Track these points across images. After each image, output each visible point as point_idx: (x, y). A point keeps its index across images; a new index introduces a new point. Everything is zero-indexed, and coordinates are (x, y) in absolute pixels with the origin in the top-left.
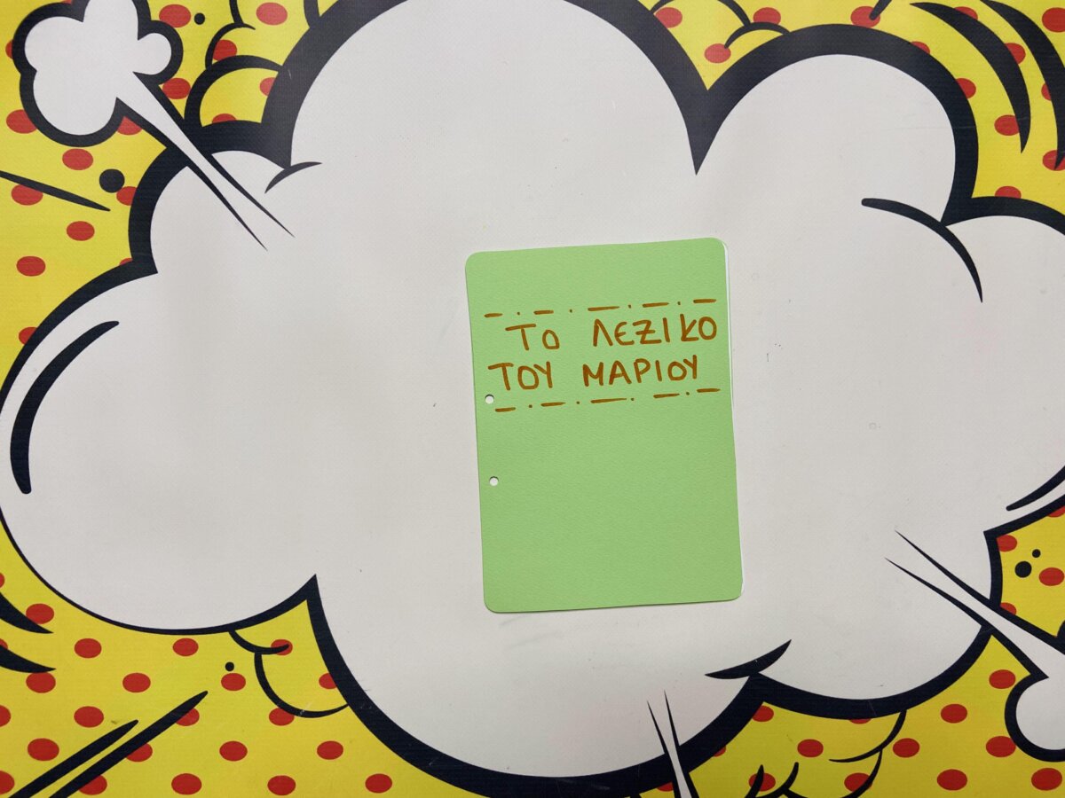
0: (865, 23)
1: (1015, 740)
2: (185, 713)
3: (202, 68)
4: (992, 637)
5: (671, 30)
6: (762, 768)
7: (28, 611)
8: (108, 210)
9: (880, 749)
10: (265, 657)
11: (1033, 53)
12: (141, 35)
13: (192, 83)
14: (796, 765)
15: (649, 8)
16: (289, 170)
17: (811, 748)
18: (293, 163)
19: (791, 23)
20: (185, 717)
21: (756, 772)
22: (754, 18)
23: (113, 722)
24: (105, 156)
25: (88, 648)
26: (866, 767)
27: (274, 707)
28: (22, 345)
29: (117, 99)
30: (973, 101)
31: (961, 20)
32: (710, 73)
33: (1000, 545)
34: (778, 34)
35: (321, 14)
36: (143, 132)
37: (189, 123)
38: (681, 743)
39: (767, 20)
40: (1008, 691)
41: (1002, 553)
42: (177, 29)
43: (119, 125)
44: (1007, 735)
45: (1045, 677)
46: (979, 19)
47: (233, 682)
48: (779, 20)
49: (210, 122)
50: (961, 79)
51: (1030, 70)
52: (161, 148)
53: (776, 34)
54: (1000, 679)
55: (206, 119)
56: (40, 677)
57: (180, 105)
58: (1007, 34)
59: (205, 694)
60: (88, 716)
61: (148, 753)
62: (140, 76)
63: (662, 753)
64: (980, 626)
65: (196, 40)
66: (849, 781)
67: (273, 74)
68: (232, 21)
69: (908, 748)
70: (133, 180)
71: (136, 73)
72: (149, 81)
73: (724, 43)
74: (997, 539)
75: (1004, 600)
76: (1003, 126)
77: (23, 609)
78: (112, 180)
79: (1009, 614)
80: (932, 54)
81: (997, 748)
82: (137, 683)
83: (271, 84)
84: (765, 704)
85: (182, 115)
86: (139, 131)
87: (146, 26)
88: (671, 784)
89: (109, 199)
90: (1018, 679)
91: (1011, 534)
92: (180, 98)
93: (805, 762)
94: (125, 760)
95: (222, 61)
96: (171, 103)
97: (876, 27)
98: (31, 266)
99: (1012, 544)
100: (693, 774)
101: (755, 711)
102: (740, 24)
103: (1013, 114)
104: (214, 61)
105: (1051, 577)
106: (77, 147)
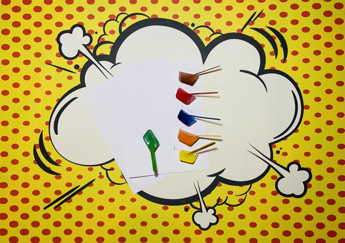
0: (240, 32)
1: (277, 192)
2: (90, 184)
3: (97, 43)
4: (271, 168)
5: (197, 34)
6: (219, 197)
7: (56, 161)
8: (75, 73)
9: (246, 193)
10: (108, 171)
11: (278, 38)
12: (83, 36)
13: (94, 47)
14: (227, 197)
15: (193, 30)
16: (115, 64)
17: (230, 193)
18: (116, 63)
19: (224, 32)
20: (90, 185)
21: (218, 198)
22: (216, 31)
23: (74, 186)
24: (75, 62)
25: (69, 169)
26: (243, 197)
27: (111, 182)
28: (57, 102)
29: (79, 50)
30: (264, 48)
31: (261, 31)
32: (206, 43)
33: (272, 147)
34: (221, 35)
35: (122, 32)
36: (83, 56)
37: (94, 55)
38: (201, 191)
39: (218, 32)
40: (276, 180)
41: (273, 149)
42: (92, 35)
43: (79, 55)
44: (276, 190)
45: (284, 177)
46: (266, 31)
47: (101, 177)
48: (221, 32)
49: (98, 55)
50: (261, 44)
51: (278, 42)
52: (88, 60)
53: (220, 35)
54: (273, 177)
55: (98, 54)
56: (58, 176)
57: (92, 51)
58: (272, 34)
59: (95, 180)
60: (69, 185)
61: (82, 193)
62: (83, 45)
63: (197, 193)
64: (268, 165)
65: (95, 38)
66: (239, 200)
67: (112, 45)
68: (104, 34)
69: (253, 193)
70: (81, 67)
71: (83, 44)
72: (85, 46)
73: (209, 37)
74: (271, 145)
75: (273, 159)
76: (271, 54)
77: (55, 161)
78: (77, 67)
79: (275, 162)
80: (254, 39)
81: (274, 193)
82: (80, 177)
83: (112, 47)
84: (220, 183)
85: (92, 53)
86: (82, 56)
87: (85, 34)
88: (199, 201)
89: (76, 71)
90: (278, 178)
91: (275, 144)
92: (91, 49)
93: (229, 196)
94: (77, 195)
95: (101, 42)
96: (90, 51)
97: (242, 33)
98: (59, 85)
99: (275, 147)
100: (204, 198)
101: (218, 184)
102: (212, 33)
103: (274, 51)
104: (100, 42)
105: (285, 154)
106: (70, 60)
